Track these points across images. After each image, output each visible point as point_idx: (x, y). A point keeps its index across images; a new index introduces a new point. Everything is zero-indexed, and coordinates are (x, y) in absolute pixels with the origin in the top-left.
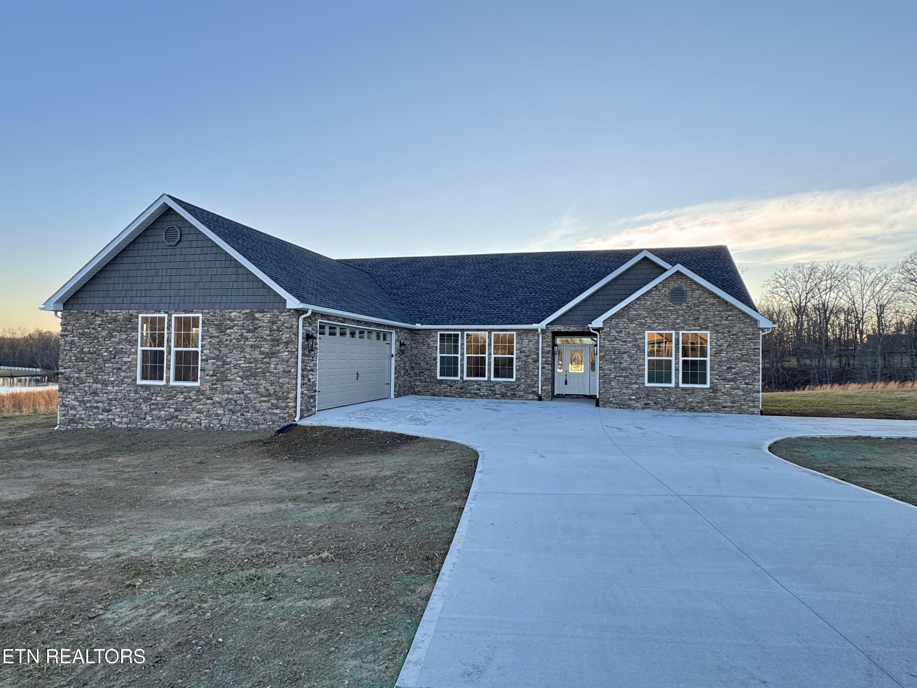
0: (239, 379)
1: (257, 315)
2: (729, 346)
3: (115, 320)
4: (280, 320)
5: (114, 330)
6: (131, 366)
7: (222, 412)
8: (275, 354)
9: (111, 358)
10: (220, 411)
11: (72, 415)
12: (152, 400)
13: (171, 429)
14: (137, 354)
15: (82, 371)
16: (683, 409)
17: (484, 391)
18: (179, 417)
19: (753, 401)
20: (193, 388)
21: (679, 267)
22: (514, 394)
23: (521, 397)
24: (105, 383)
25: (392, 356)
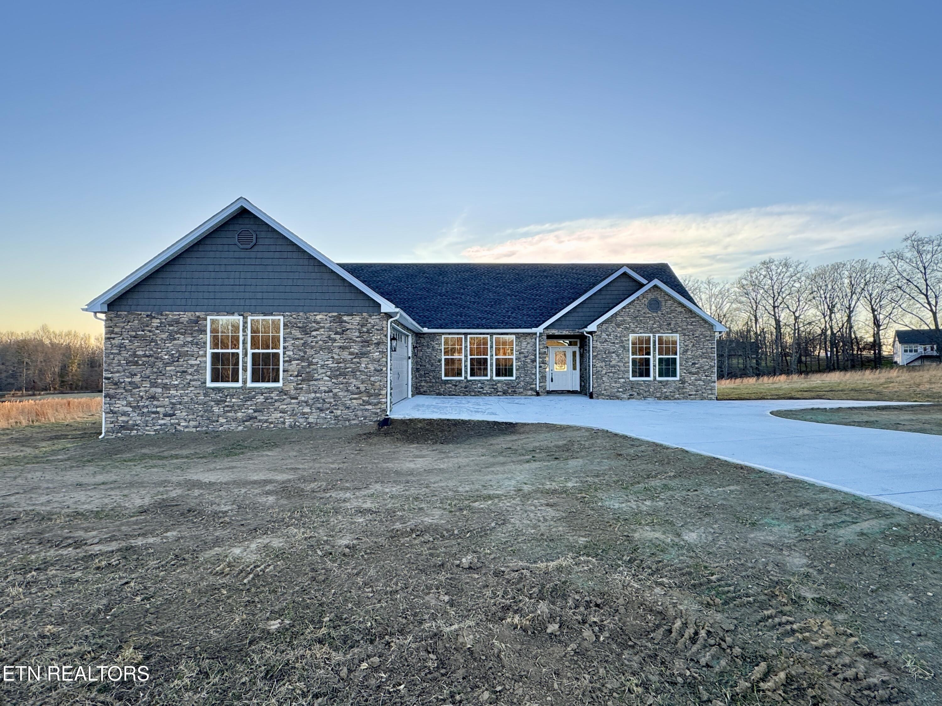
0: (327, 378)
1: (345, 318)
2: (693, 346)
3: (177, 322)
4: (370, 323)
5: (177, 333)
6: (200, 369)
7: (310, 411)
8: (366, 354)
9: (174, 361)
10: (307, 410)
11: (123, 422)
12: (226, 401)
13: (249, 430)
14: (205, 356)
15: (136, 375)
16: (659, 398)
17: (487, 389)
18: (258, 418)
19: (711, 390)
20: (275, 389)
21: (656, 282)
22: (515, 391)
23: (520, 393)
24: (165, 387)
25: (409, 358)
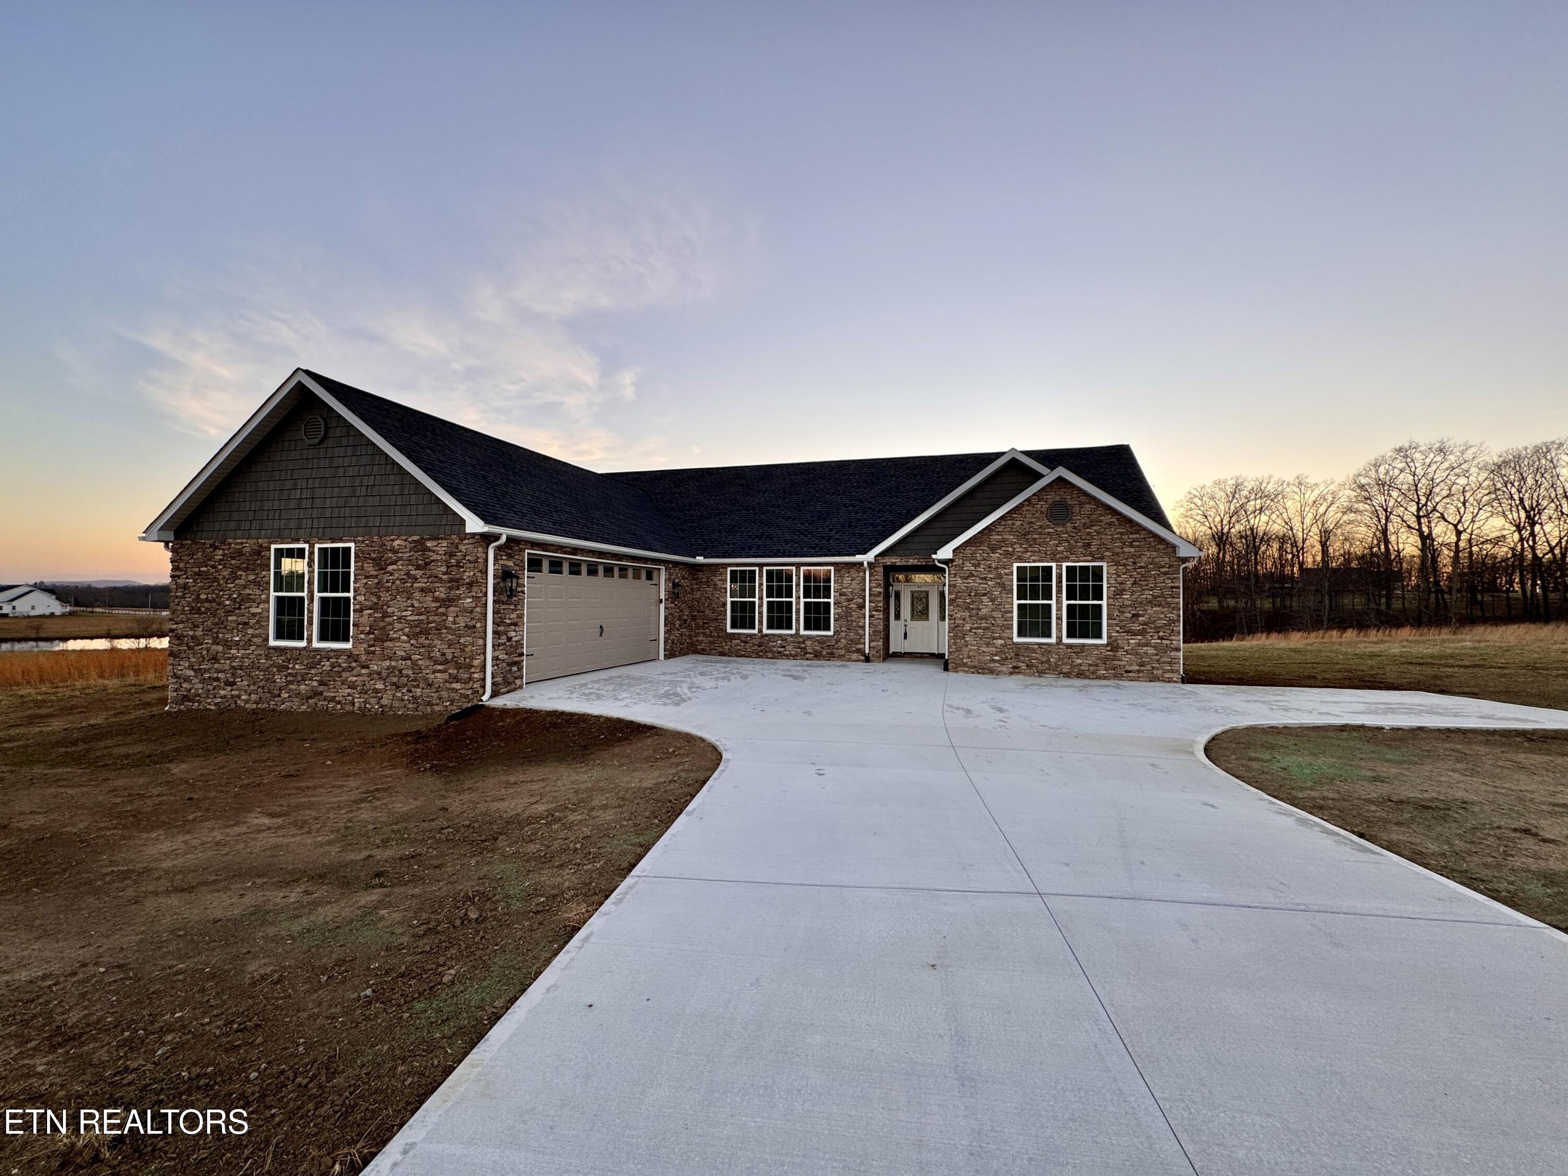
0: (405, 638)
1: (429, 544)
2: (1135, 583)
3: (240, 553)
4: (460, 551)
5: (239, 568)
6: (262, 620)
7: (382, 687)
8: (454, 600)
9: (235, 609)
10: (380, 686)
11: (186, 689)
12: (289, 668)
13: (314, 713)
14: (268, 602)
15: (197, 626)
16: (1067, 675)
17: (790, 649)
18: (325, 694)
19: (1170, 663)
20: (343, 651)
21: (1061, 472)
22: (832, 653)
23: (841, 657)
24: (228, 645)
25: (661, 601)
